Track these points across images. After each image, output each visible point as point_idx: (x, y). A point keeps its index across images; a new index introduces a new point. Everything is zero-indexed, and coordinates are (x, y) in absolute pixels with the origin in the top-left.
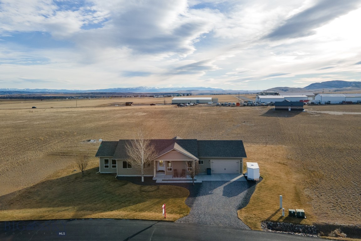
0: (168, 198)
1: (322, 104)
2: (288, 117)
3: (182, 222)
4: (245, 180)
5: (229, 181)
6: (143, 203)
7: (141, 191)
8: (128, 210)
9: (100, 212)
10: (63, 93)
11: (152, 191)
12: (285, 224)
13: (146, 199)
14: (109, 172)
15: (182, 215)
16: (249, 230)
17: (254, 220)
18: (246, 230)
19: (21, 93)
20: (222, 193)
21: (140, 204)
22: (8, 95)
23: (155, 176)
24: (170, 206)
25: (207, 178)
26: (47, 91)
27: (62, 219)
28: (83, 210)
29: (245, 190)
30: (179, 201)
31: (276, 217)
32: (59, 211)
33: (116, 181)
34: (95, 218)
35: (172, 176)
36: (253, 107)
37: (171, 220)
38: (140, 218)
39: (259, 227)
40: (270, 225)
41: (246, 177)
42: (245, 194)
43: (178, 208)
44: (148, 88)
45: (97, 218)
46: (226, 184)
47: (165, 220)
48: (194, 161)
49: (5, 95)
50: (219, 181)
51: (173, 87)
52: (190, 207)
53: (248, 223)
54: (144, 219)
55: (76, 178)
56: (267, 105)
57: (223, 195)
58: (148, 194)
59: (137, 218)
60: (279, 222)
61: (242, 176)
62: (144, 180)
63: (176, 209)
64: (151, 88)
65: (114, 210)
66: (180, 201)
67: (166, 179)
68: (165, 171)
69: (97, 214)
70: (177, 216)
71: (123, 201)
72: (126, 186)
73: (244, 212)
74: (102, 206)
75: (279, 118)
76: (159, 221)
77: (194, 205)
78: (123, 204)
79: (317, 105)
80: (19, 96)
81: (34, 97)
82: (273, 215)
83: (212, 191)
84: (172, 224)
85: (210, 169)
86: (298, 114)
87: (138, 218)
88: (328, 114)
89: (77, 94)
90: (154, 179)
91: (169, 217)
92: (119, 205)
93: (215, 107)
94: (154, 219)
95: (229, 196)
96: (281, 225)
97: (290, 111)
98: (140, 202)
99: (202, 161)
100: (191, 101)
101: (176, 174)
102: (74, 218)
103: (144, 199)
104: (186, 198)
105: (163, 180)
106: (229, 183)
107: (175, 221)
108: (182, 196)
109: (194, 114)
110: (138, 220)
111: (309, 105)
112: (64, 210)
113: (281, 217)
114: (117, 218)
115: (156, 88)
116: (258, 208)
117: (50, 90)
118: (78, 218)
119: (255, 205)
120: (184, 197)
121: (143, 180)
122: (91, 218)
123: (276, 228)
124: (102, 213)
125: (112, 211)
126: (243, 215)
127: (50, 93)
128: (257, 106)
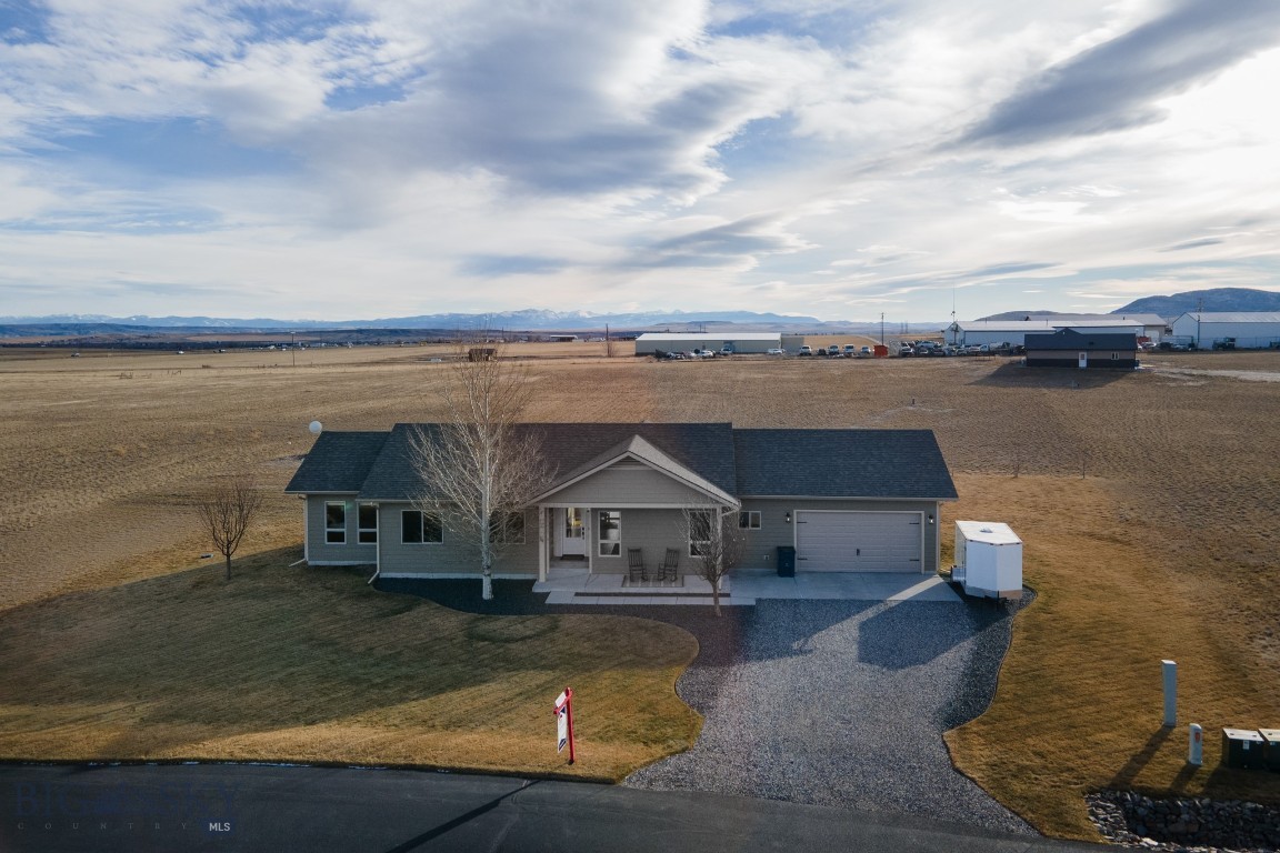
0: (595, 668)
1: (1202, 350)
2: (1078, 387)
3: (659, 787)
4: (952, 596)
5: (881, 601)
6: (472, 689)
7: (472, 636)
8: (391, 721)
9: (249, 730)
10: (261, 329)
11: (523, 639)
12: (1218, 805)
13: (488, 669)
14: (346, 563)
15: (658, 750)
16: (1033, 841)
17: (1045, 780)
18: (1009, 835)
19: (118, 330)
20: (854, 650)
21: (455, 696)
22: (75, 336)
23: (542, 578)
24: (601, 705)
25: (777, 590)
26: (208, 324)
27: (48, 762)
28: (171, 717)
29: (962, 638)
30: (646, 681)
31: (1160, 769)
32: (50, 724)
33: (368, 596)
34: (213, 756)
35: (621, 577)
36: (939, 360)
37: (599, 773)
38: (441, 762)
39: (1083, 823)
40: (1135, 811)
41: (957, 587)
42: (965, 655)
43: (640, 715)
44: (556, 315)
45: (222, 761)
46: (870, 613)
47: (571, 772)
48: (719, 510)
49: (65, 338)
50: (833, 601)
51: (642, 310)
52: (701, 709)
53: (1013, 798)
54: (464, 765)
55: (196, 586)
56: (992, 353)
57: (861, 659)
58: (501, 650)
59: (427, 762)
60: (1186, 798)
61: (936, 580)
62: (494, 591)
63: (629, 721)
64: (566, 316)
65: (323, 720)
66: (650, 681)
67: (595, 591)
68: (588, 558)
69: (228, 741)
70: (633, 754)
71: (378, 680)
72: (406, 617)
73: (982, 741)
74: (273, 700)
75: (1045, 391)
76: (536, 778)
77: (723, 702)
78: (374, 694)
79: (1184, 351)
80: (112, 340)
81: (160, 344)
82: (1142, 758)
83: (806, 642)
84: (605, 795)
85: (791, 551)
86: (1117, 378)
87: (433, 763)
88: (1235, 380)
89: (309, 333)
90: (536, 589)
91: (595, 756)
92: (356, 694)
93: (796, 361)
94: (512, 769)
95: (890, 665)
96: (1200, 814)
97: (1083, 369)
98: (457, 683)
99: (756, 516)
100: (705, 344)
101: (637, 568)
102: (108, 756)
103: (479, 672)
104: (678, 671)
105: (577, 594)
106: (882, 608)
107: (622, 777)
108: (660, 660)
109: (716, 378)
110: (433, 769)
111: (1153, 351)
112: (78, 716)
113: (1189, 772)
114: (326, 758)
115: (583, 314)
116: (1050, 721)
117: (216, 320)
118: (127, 757)
119: (1032, 709)
120: (671, 663)
121: (487, 593)
122: (194, 760)
123: (1172, 828)
124: (257, 737)
125: (313, 723)
126: (977, 753)
127: (216, 331)
128: (951, 356)
